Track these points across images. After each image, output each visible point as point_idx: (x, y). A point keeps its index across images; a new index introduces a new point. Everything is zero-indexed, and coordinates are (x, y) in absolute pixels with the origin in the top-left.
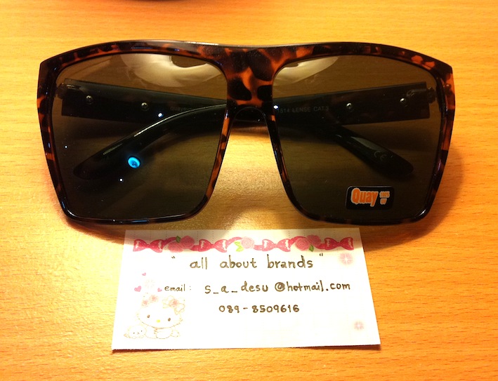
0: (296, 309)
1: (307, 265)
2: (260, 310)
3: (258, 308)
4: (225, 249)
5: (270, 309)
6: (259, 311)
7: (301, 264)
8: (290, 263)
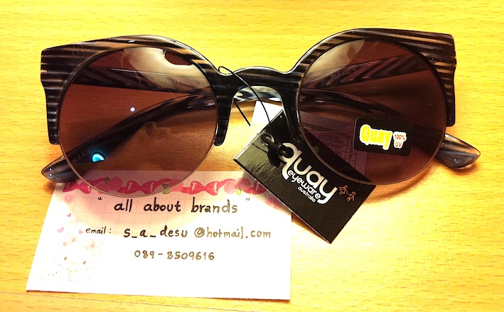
0: (211, 257)
1: (231, 210)
2: (175, 256)
3: (174, 254)
4: (152, 192)
5: (184, 256)
6: (173, 258)
7: (225, 209)
8: (214, 207)
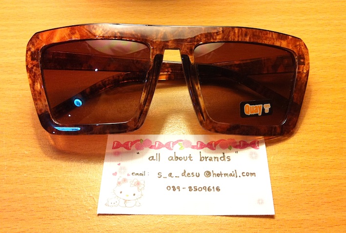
0: (218, 189)
1: (227, 159)
3: (193, 188)
4: (172, 148)
5: (200, 189)
6: (193, 190)
7: (222, 159)
8: (215, 158)
